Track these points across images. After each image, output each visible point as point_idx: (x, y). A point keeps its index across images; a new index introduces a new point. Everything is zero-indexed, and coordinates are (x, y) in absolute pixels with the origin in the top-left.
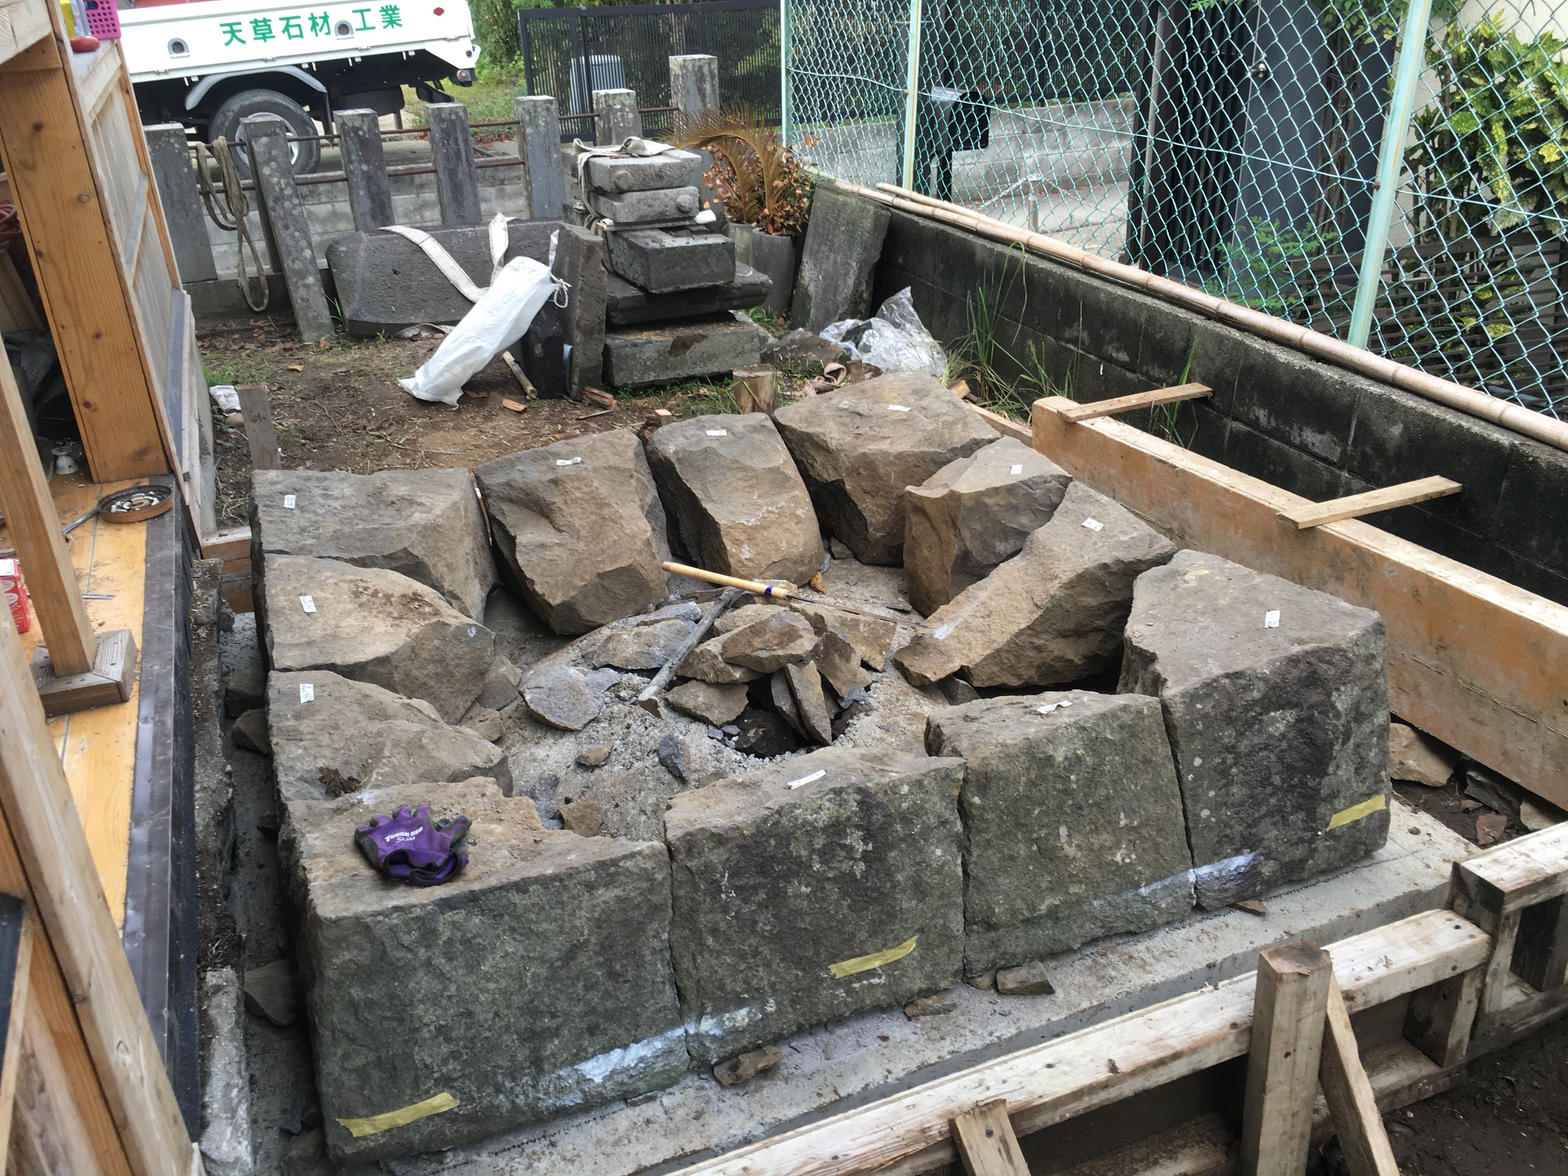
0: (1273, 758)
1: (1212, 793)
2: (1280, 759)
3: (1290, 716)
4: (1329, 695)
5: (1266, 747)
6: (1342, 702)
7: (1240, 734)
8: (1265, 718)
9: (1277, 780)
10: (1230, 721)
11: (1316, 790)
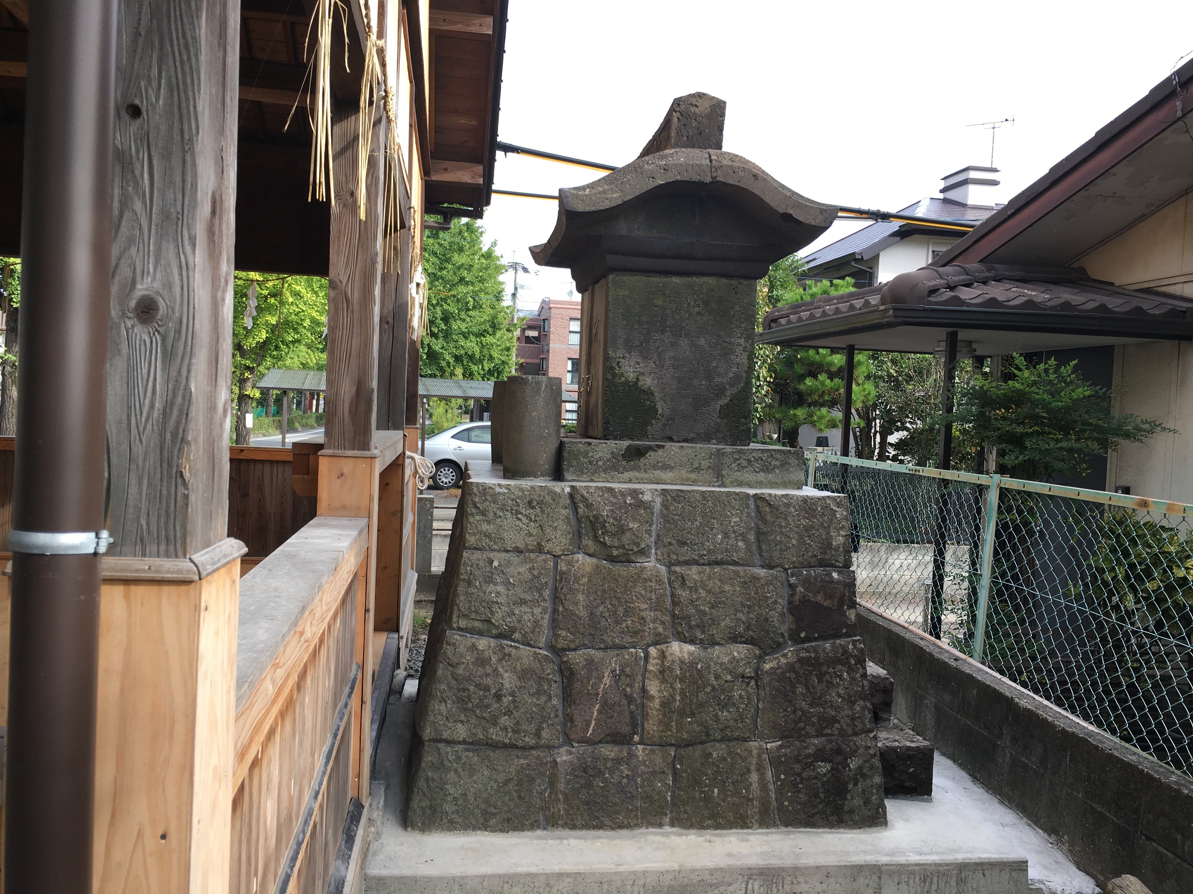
0: (820, 784)
1: (789, 794)
2: (823, 785)
3: (829, 766)
4: (846, 759)
5: (816, 778)
6: (853, 764)
7: (804, 769)
8: (816, 764)
9: (822, 796)
10: (798, 761)
11: (842, 806)
